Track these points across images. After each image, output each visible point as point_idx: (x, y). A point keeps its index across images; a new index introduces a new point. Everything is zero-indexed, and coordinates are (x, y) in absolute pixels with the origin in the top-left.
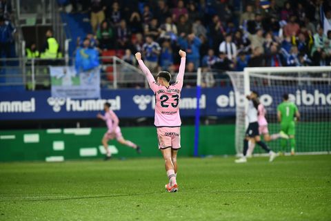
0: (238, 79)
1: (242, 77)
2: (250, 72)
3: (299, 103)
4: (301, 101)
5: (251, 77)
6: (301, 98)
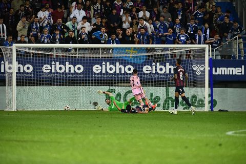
6: (55, 67)
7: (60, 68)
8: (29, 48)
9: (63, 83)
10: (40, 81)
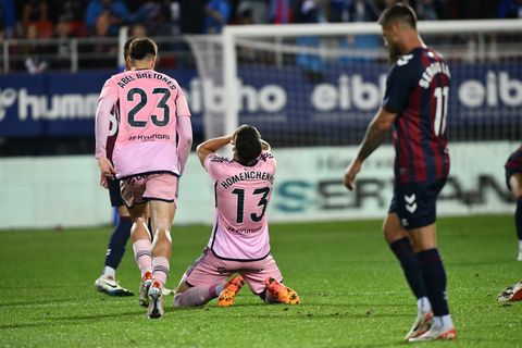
0: (211, 52)
1: (219, 47)
2: (238, 37)
4: (351, 101)
5: (238, 48)
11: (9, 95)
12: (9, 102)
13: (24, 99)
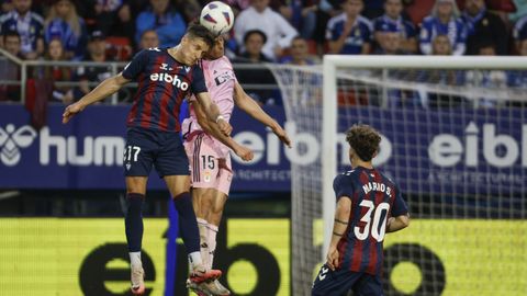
3: (472, 160)
4: (481, 157)
6: (481, 145)
7: (501, 151)
8: (377, 72)
9: (506, 205)
10: (426, 199)
11: (27, 133)
12: (26, 142)
13: (47, 139)
